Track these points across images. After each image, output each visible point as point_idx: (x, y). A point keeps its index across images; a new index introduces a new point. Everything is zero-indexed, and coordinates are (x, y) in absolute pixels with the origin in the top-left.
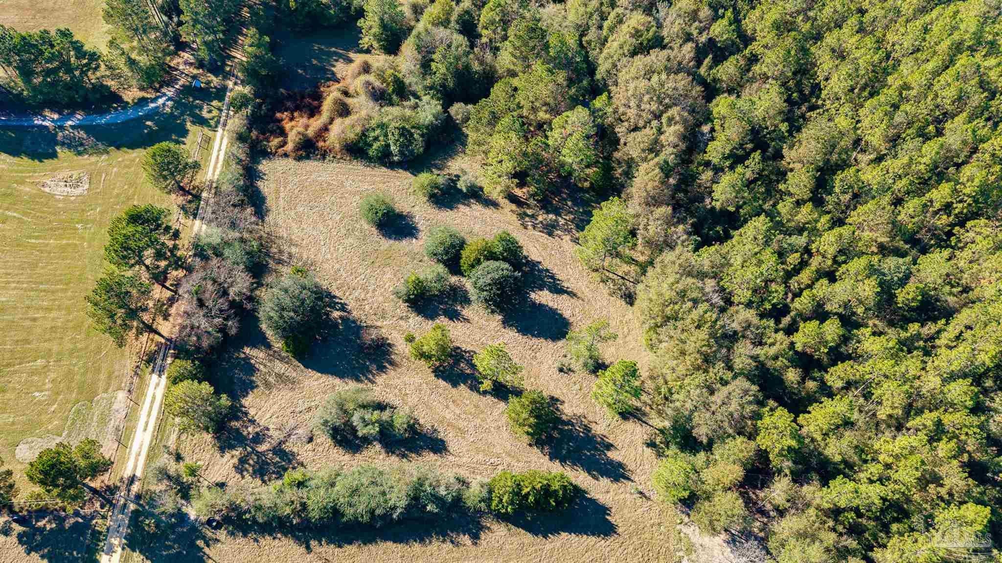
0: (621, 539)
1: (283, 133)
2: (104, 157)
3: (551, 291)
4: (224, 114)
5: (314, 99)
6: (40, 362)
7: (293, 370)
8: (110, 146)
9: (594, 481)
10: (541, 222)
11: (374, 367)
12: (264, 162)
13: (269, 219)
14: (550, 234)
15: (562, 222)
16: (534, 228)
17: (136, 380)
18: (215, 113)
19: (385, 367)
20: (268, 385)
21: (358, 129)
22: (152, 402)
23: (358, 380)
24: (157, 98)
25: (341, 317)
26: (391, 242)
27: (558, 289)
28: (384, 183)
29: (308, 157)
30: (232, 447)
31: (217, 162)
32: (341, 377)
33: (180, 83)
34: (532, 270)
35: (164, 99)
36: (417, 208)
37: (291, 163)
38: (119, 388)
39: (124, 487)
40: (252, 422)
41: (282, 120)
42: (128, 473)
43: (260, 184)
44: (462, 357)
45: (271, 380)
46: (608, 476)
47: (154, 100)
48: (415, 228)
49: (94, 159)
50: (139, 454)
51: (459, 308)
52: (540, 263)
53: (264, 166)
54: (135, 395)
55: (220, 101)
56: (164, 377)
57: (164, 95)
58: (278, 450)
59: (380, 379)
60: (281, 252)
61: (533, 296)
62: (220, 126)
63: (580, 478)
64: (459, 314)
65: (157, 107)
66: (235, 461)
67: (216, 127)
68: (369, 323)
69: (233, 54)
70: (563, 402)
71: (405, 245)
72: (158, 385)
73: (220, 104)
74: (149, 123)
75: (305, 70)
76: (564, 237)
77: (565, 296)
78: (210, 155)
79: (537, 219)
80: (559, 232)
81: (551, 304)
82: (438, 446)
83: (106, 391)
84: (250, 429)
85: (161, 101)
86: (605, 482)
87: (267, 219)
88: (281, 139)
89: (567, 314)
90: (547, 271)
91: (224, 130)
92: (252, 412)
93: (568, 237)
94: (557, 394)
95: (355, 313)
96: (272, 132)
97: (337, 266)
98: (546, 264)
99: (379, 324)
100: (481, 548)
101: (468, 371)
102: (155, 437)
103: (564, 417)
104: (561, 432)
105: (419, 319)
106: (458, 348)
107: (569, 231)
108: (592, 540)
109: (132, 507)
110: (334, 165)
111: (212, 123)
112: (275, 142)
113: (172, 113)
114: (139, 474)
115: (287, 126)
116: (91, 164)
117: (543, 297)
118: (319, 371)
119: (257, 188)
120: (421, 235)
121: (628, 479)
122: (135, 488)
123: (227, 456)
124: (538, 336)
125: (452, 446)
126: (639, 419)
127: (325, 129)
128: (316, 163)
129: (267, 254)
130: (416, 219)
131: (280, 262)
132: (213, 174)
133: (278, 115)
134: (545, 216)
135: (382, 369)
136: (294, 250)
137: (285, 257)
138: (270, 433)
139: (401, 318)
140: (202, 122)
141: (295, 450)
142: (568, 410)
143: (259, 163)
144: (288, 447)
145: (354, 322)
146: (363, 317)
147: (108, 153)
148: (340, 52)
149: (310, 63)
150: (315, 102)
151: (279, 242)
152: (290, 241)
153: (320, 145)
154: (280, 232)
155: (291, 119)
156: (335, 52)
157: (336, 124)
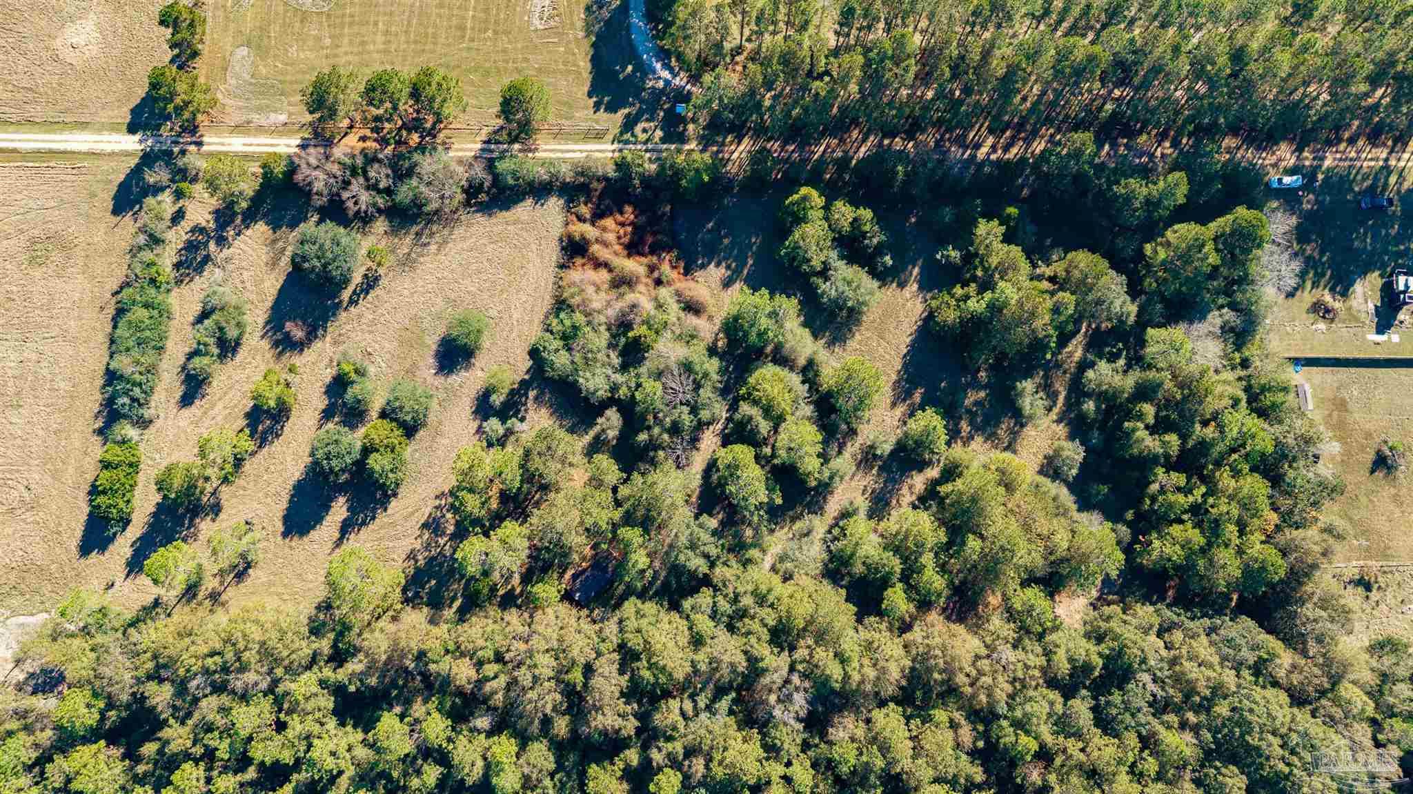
0: (74, 561)
1: (597, 216)
2: (581, 34)
3: (345, 520)
4: (639, 147)
5: (653, 246)
6: (328, 41)
7: (285, 263)
8: (597, 36)
9: (130, 542)
10: (444, 516)
11: (279, 336)
12: (562, 202)
13: (478, 218)
14: (425, 526)
15: (442, 541)
16: (436, 507)
17: (296, 127)
18: (642, 137)
19: (277, 347)
20: (274, 241)
21: (575, 301)
22: (272, 145)
23: (267, 323)
24: (671, 70)
25: (341, 302)
26: (434, 347)
27: (346, 528)
28: (519, 336)
29: (563, 249)
30: (216, 220)
31: (562, 151)
32: (272, 308)
33: (694, 89)
34: (376, 502)
35: (669, 77)
36: (480, 373)
37: (557, 230)
38: (290, 114)
39: (194, 139)
40: (238, 234)
41: (622, 213)
42: (205, 139)
43: (529, 201)
44: (278, 422)
45: (280, 244)
46: (133, 556)
47: (667, 66)
48: (451, 372)
49: (580, 24)
50: (223, 144)
51: (336, 419)
52: (385, 510)
53: (554, 204)
54: (284, 129)
55: (661, 139)
56: (296, 150)
57: (674, 75)
58: (207, 259)
59: (265, 344)
60: (432, 234)
61: (342, 500)
62: (621, 146)
63: (135, 531)
64: (328, 420)
65: (654, 72)
66: (204, 224)
67: (619, 142)
68: (330, 330)
69: (746, 140)
70: (213, 520)
71: (428, 363)
72: (288, 146)
73: (657, 139)
74: (630, 68)
75: (711, 230)
76: (419, 540)
77: (337, 535)
78: (576, 142)
79: (448, 511)
80: (426, 536)
81: (328, 518)
82: (187, 400)
83: (290, 104)
84: (232, 233)
85: (666, 74)
86: (128, 552)
87: (478, 215)
88: (588, 216)
89: (314, 534)
90: (373, 518)
91: (613, 151)
92: (249, 232)
93: (418, 547)
94: (222, 516)
95: (344, 314)
96: (598, 206)
97: (406, 292)
98: (382, 518)
99: (328, 339)
100: (89, 436)
101: (260, 428)
102: (236, 155)
103: (198, 520)
104: (184, 516)
105: (328, 380)
106: (288, 418)
107: (427, 547)
108: (79, 533)
109: (176, 150)
110: (552, 279)
111: (627, 136)
112: (585, 210)
113: (644, 89)
114: (205, 148)
115: (609, 222)
116: (572, 24)
117: (339, 510)
118: (282, 286)
119: (523, 200)
120: (440, 380)
121: (128, 576)
122: (193, 148)
123: (210, 217)
124: (290, 501)
125: (186, 412)
126: (184, 595)
127: (598, 264)
128: (554, 258)
129: (429, 222)
130: (463, 373)
131: (418, 234)
132: (545, 151)
133: (628, 209)
134: (453, 521)
135: (276, 344)
136: (433, 248)
137: (424, 240)
138: (225, 250)
139: (331, 361)
140: (629, 125)
141: (205, 273)
142: (206, 527)
143: (560, 196)
144: (209, 268)
145: (334, 315)
146: (337, 324)
147: (587, 36)
148: (745, 272)
149: (726, 236)
150: (647, 249)
151: (446, 232)
152: (445, 242)
153: (579, 261)
154: (459, 231)
155: (622, 224)
156: (746, 264)
157: (603, 276)
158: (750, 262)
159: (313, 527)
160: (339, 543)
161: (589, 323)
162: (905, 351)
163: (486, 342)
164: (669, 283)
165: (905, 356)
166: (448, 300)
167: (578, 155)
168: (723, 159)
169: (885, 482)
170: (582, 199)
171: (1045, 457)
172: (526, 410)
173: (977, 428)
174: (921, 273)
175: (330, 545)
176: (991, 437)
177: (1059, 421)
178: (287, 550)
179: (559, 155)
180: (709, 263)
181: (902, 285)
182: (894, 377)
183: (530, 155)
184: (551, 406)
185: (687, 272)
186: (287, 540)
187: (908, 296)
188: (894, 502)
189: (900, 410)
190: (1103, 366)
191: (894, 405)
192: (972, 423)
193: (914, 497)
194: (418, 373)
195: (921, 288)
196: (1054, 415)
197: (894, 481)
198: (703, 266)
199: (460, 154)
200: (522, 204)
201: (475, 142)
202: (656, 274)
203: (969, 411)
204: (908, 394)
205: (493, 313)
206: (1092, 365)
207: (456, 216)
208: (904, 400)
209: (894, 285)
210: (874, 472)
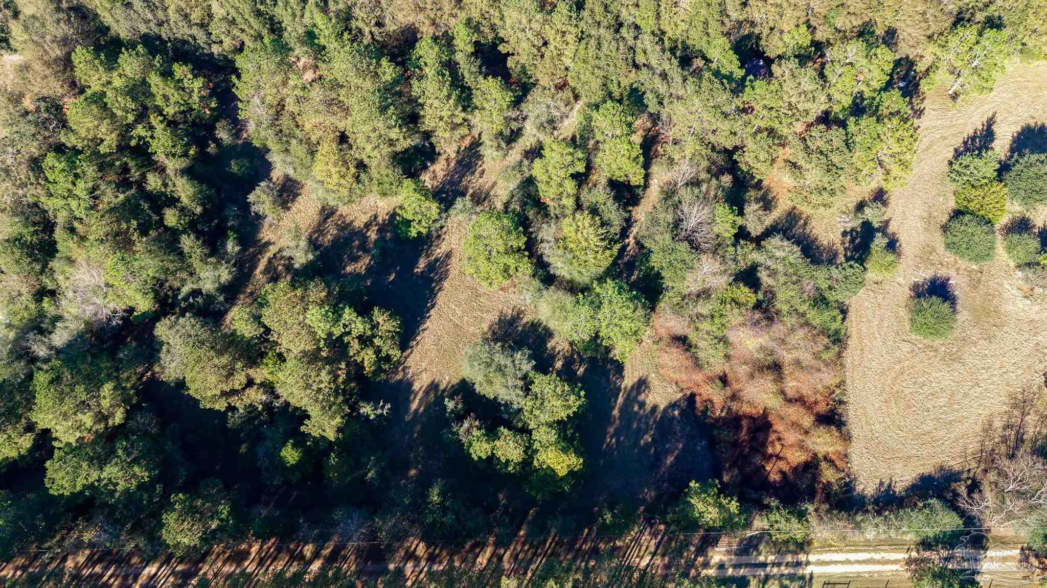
1: (811, 467)
3: (992, 141)
5: (738, 427)
12: (859, 488)
13: (955, 464)
26: (958, 307)
27: (989, 134)
28: (869, 321)
29: (844, 425)
36: (900, 280)
37: (856, 450)
41: (782, 472)
43: (899, 488)
48: (933, 282)
52: (956, 149)
53: (867, 486)
60: (1005, 440)
61: (1002, 157)
62: (800, 572)
67: (802, 578)
71: (961, 290)
75: (668, 452)
77: (995, 128)
78: (859, 575)
81: (1009, 142)
87: (957, 468)
88: (824, 465)
89: (1017, 127)
90: (965, 143)
91: (808, 563)
97: (1010, 368)
98: (957, 143)
110: (849, 386)
112: (828, 475)
115: (797, 457)
117: (1001, 148)
119: (907, 490)
120: (942, 272)
128: (851, 413)
130: (920, 280)
132: (895, 562)
133: (774, 477)
136: (998, 424)
143: (863, 496)
148: (620, 400)
149: (648, 445)
150: (745, 423)
151: (989, 445)
152: (985, 430)
153: (822, 408)
154: (973, 446)
155: (779, 458)
156: (621, 411)
157: (791, 385)
158: (616, 412)
159: (1019, 134)
160: (991, 122)
161: (803, 315)
162: (432, 312)
163: (903, 313)
164: (711, 379)
165: (433, 306)
166: (959, 359)
167: (853, 557)
168: (663, 556)
169: (461, 181)
170: (835, 487)
171: (289, 209)
172: (843, 243)
173: (361, 234)
174: (408, 402)
175: (998, 118)
176: (345, 226)
177: (268, 243)
178: (1035, 115)
179: (877, 556)
180: (665, 410)
181: (433, 386)
182: (446, 284)
183: (914, 554)
184: (818, 248)
185: (691, 398)
186: (1039, 123)
187: (424, 375)
188: (452, 164)
189: (439, 251)
190: (208, 286)
191: (448, 255)
192: (365, 238)
193: (431, 169)
194: (967, 279)
195: (410, 384)
196: (273, 250)
197: (451, 183)
198: (673, 405)
199: (1007, 553)
200: (908, 484)
201: (991, 573)
202: (728, 392)
203: (366, 251)
204: (431, 267)
205: (906, 347)
206: (222, 289)
207: (983, 467)
208: (436, 260)
209: (442, 387)
210: (471, 191)
